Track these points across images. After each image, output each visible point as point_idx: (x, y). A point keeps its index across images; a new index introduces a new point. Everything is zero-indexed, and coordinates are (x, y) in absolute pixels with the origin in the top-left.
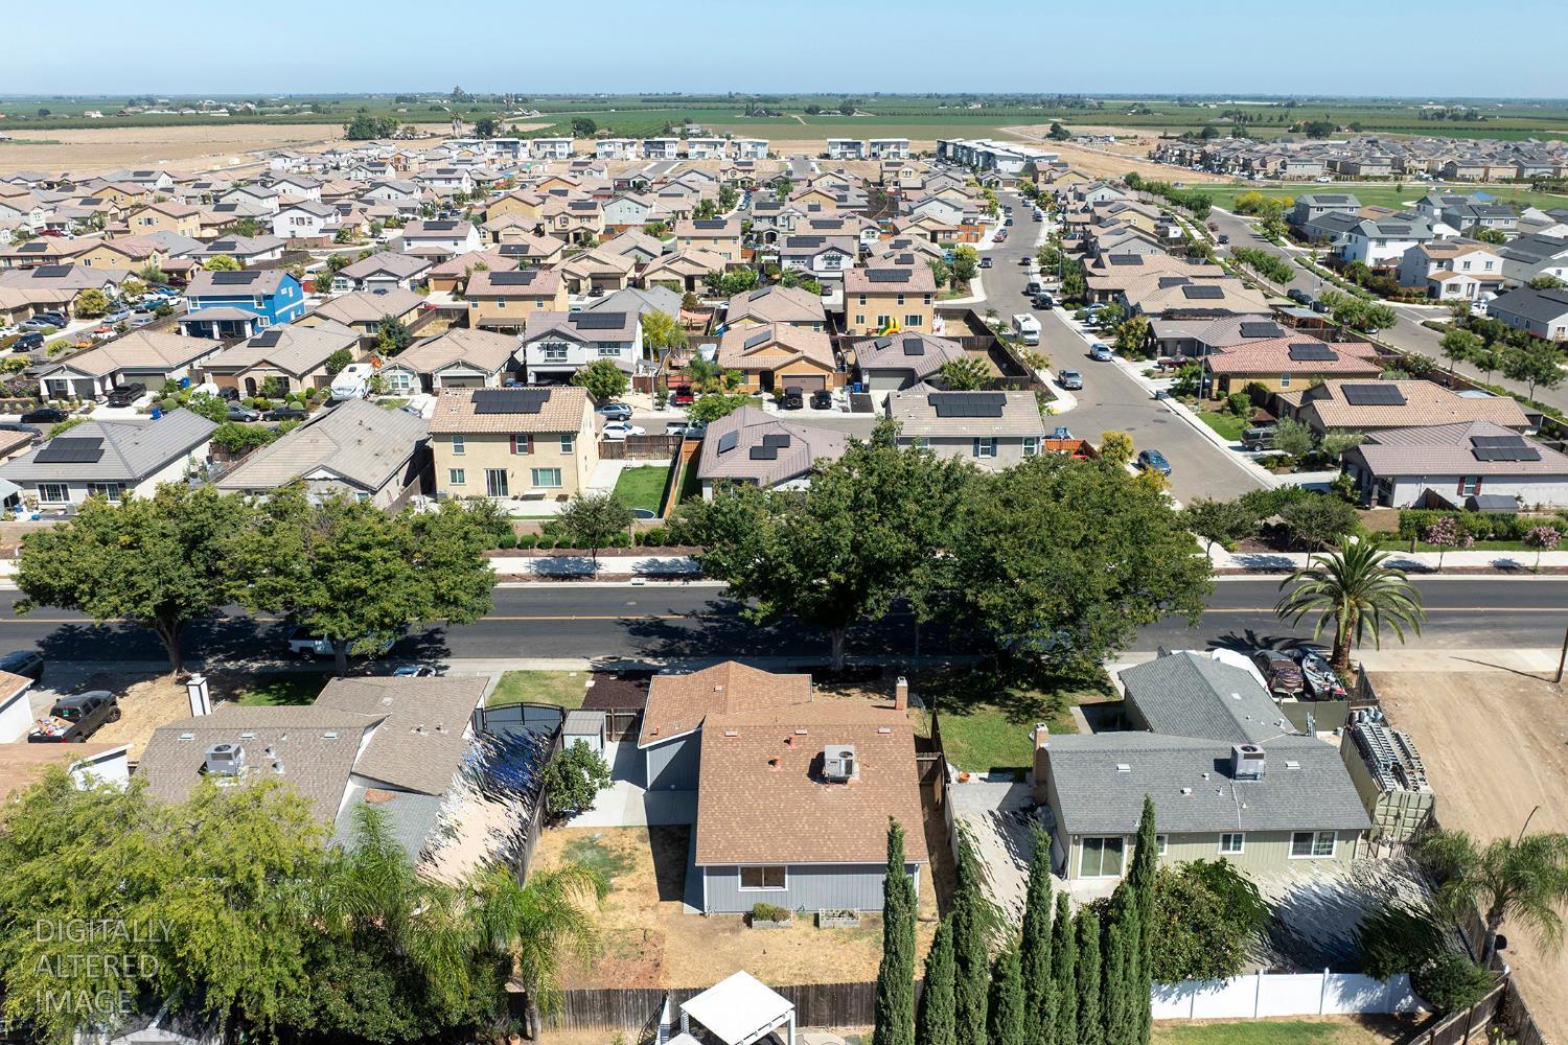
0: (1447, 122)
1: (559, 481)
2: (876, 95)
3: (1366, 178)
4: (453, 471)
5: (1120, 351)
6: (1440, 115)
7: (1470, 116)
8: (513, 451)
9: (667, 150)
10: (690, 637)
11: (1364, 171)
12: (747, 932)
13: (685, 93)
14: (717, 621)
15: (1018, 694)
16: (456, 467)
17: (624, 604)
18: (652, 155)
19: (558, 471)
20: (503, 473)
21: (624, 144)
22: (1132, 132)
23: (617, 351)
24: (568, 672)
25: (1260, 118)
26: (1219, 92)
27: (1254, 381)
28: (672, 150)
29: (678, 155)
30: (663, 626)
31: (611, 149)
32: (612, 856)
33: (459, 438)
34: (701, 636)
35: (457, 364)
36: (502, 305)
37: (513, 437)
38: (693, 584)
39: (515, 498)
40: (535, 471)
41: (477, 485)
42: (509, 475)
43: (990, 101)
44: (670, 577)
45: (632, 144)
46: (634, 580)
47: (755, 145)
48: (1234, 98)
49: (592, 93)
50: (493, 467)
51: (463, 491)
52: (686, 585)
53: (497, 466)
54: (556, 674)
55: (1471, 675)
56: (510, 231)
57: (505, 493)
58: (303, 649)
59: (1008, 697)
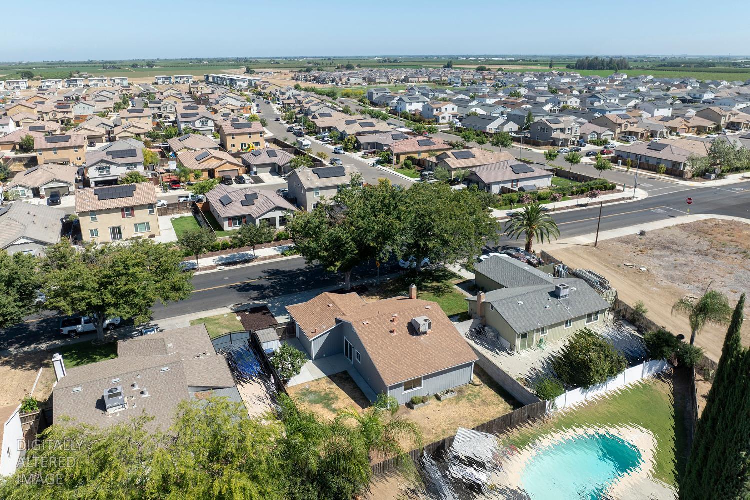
0: (388, 64)
1: (149, 229)
2: (158, 60)
3: (380, 83)
4: (92, 231)
5: (346, 150)
6: (385, 62)
7: (395, 61)
8: (123, 217)
9: (79, 84)
10: (268, 288)
11: (378, 81)
12: (413, 412)
13: (66, 61)
14: (275, 279)
15: (430, 285)
16: (93, 228)
17: (223, 279)
18: (72, 86)
19: (148, 223)
20: (119, 228)
21: (56, 82)
22: (279, 71)
23: (135, 167)
24: (223, 315)
25: (323, 64)
26: (299, 56)
27: (409, 156)
28: (81, 83)
29: (84, 86)
30: (251, 286)
31: (50, 84)
32: (323, 394)
33: (93, 214)
34: (273, 287)
35: (53, 181)
36: (55, 153)
37: (123, 210)
38: (247, 265)
39: (127, 240)
40: (136, 225)
41: (105, 236)
42: (122, 229)
43: (211, 61)
44: (235, 263)
45: (60, 82)
46: (219, 268)
47: (122, 80)
48: (307, 58)
49: (18, 61)
50: (113, 226)
51: (99, 240)
52: (244, 266)
53: (115, 225)
54: (218, 318)
55: (569, 248)
56: (26, 121)
57: (121, 238)
58: (69, 332)
59: (427, 287)
